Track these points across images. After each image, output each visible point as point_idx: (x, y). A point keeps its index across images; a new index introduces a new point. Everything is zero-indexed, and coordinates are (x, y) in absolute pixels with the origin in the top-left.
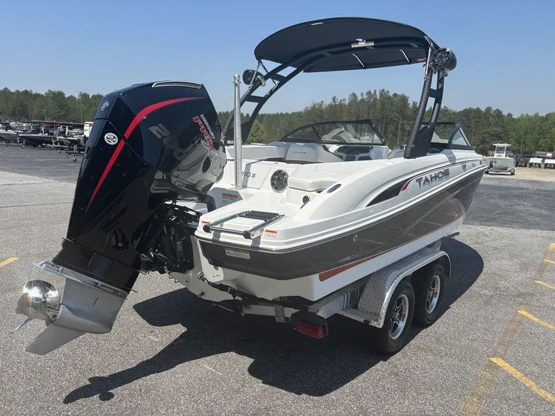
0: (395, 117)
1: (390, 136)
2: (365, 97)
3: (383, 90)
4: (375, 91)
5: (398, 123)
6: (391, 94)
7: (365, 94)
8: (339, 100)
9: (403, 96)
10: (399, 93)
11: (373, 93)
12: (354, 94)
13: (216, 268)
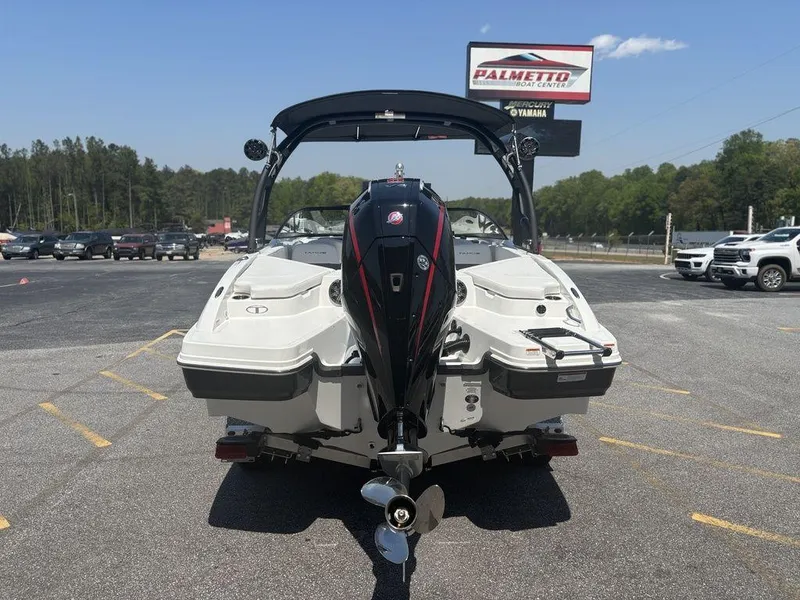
0: (120, 180)
1: (116, 209)
2: (62, 147)
3: (92, 138)
4: (78, 139)
5: (125, 190)
6: (106, 144)
7: (61, 143)
8: (14, 150)
9: (125, 148)
10: (120, 144)
11: (74, 141)
12: (39, 141)
13: (471, 408)
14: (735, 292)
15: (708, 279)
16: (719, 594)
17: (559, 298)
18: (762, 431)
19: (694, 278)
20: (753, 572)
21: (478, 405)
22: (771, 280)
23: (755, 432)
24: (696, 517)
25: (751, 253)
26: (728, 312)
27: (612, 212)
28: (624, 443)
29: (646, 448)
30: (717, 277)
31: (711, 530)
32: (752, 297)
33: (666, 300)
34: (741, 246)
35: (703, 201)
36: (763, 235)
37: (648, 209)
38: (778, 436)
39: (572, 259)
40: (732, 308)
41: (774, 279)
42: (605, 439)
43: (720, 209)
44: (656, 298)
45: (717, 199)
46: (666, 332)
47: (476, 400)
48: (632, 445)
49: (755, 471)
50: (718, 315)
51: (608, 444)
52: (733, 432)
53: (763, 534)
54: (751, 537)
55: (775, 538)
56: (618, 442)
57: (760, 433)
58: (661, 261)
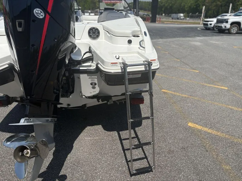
13: (94, 88)
14: (222, 34)
15: (213, 30)
16: (192, 163)
17: (138, 36)
18: (221, 86)
19: (209, 29)
20: (207, 151)
21: (97, 86)
22: (233, 30)
23: (218, 87)
24: (190, 124)
25: (229, 20)
26: (218, 41)
27: (186, 6)
28: (170, 92)
29: (178, 94)
30: (216, 29)
31: (194, 130)
32: (227, 36)
33: (198, 37)
34: (225, 18)
35: (216, 3)
36: (233, 14)
37: (198, 5)
38: (226, 88)
39: (170, 23)
40: (219, 40)
41: (235, 30)
42: (164, 91)
43: (221, 6)
44: (195, 36)
45: (221, 2)
46: (196, 48)
47: (95, 84)
48: (173, 93)
49: (216, 103)
50: (214, 42)
51: (164, 93)
52: (211, 87)
53: (214, 132)
54: (209, 133)
55: (219, 134)
56: (168, 92)
57: (220, 87)
58: (199, 24)
